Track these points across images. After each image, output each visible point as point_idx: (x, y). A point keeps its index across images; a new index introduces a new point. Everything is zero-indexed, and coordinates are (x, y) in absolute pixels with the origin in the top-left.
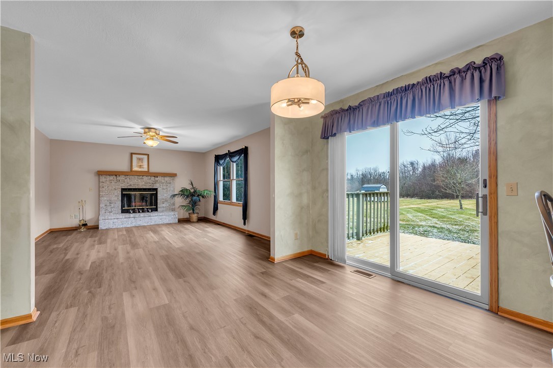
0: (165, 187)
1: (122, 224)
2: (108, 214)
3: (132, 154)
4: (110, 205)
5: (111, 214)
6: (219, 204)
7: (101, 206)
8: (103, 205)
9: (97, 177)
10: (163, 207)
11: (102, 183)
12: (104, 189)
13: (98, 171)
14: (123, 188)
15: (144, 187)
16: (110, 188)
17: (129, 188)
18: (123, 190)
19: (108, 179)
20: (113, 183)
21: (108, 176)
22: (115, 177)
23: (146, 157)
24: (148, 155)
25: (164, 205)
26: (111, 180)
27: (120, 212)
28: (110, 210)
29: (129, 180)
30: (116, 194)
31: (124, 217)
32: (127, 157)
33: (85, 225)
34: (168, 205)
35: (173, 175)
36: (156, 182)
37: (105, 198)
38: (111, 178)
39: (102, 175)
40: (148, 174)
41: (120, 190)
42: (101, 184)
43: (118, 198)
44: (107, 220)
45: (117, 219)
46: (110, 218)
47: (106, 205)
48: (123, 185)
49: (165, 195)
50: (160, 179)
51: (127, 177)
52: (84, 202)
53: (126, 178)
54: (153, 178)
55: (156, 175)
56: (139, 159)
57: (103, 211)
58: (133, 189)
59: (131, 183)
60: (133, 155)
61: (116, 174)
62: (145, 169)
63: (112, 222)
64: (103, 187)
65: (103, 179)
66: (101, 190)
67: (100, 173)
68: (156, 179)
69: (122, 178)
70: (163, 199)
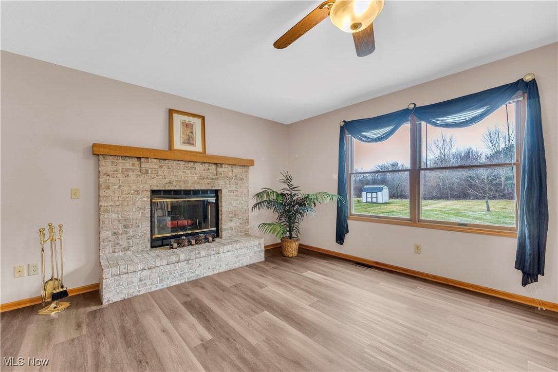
0: (233, 188)
1: (161, 281)
2: (121, 254)
3: (171, 112)
4: (126, 233)
5: (129, 253)
6: (348, 221)
7: (103, 235)
8: (109, 233)
9: (92, 161)
10: (231, 229)
11: (105, 177)
12: (110, 192)
13: (94, 145)
14: (155, 188)
15: (198, 187)
16: (125, 189)
17: (167, 188)
18: (155, 193)
19: (120, 168)
20: (132, 177)
21: (120, 160)
22: (136, 162)
23: (197, 122)
24: (203, 118)
25: (232, 224)
26: (127, 170)
27: (149, 245)
28: (125, 244)
29: (166, 171)
30: (139, 204)
31: (165, 262)
32: (162, 117)
33: (60, 296)
34: (238, 224)
35: (246, 164)
36: (218, 176)
37: (114, 216)
38: (128, 164)
39: (104, 155)
40: (203, 159)
41: (149, 194)
42: (102, 180)
43: (143, 215)
44: (125, 276)
45: (149, 269)
46: (131, 268)
47: (115, 233)
48: (154, 182)
49: (235, 204)
50: (226, 170)
51: (163, 163)
52: (57, 229)
53: (161, 167)
54: (214, 167)
55: (218, 162)
56: (187, 125)
57: (109, 249)
58: (175, 191)
59: (172, 178)
60: (175, 116)
61: (139, 155)
62: (198, 148)
63: (136, 280)
64: (108, 188)
65: (107, 165)
66: (102, 194)
67: (99, 152)
68: (220, 169)
69: (152, 165)
70: (230, 212)
